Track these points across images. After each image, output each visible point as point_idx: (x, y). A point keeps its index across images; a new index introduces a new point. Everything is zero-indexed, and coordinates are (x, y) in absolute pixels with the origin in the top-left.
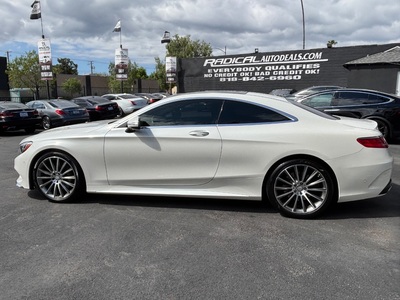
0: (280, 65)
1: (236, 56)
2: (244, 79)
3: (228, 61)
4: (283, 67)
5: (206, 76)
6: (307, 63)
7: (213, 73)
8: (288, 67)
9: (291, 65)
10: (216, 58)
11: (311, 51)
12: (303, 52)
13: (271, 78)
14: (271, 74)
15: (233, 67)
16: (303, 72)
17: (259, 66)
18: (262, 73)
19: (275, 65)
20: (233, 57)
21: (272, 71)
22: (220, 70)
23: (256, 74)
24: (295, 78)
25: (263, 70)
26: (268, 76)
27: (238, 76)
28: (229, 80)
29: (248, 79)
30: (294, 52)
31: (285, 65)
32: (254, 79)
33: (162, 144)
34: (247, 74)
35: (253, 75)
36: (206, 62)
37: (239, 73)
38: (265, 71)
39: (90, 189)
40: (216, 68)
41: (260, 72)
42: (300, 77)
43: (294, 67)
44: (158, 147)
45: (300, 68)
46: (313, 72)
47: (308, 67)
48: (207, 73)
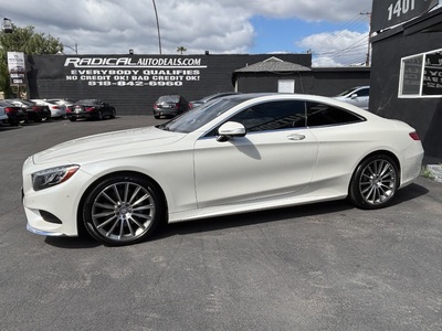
0: (159, 70)
1: (108, 57)
2: (119, 83)
3: (97, 61)
4: (162, 72)
5: (68, 78)
6: (186, 69)
7: (79, 75)
8: (168, 72)
9: (171, 70)
10: (81, 57)
11: (190, 57)
12: (183, 57)
13: (151, 83)
14: (151, 79)
15: (104, 69)
16: (184, 78)
17: (136, 69)
18: (140, 77)
19: (154, 69)
20: (103, 57)
21: (151, 76)
22: (88, 72)
23: (133, 78)
24: (176, 83)
25: (140, 73)
26: (148, 82)
27: (112, 80)
28: (101, 83)
29: (124, 84)
30: (173, 57)
31: (165, 70)
32: (132, 83)
33: (261, 152)
34: (122, 78)
35: (130, 80)
36: (68, 61)
37: (112, 76)
38: (143, 76)
39: (173, 218)
40: (82, 69)
41: (138, 76)
42: (181, 84)
43: (174, 72)
44: (257, 156)
45: (181, 74)
46: (194, 78)
47: (189, 72)
48: (70, 75)
